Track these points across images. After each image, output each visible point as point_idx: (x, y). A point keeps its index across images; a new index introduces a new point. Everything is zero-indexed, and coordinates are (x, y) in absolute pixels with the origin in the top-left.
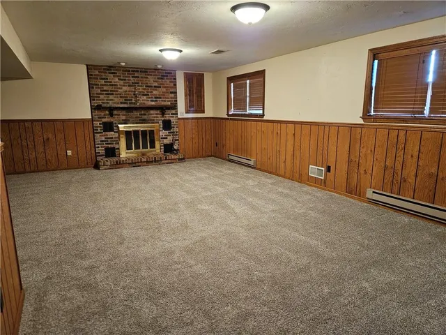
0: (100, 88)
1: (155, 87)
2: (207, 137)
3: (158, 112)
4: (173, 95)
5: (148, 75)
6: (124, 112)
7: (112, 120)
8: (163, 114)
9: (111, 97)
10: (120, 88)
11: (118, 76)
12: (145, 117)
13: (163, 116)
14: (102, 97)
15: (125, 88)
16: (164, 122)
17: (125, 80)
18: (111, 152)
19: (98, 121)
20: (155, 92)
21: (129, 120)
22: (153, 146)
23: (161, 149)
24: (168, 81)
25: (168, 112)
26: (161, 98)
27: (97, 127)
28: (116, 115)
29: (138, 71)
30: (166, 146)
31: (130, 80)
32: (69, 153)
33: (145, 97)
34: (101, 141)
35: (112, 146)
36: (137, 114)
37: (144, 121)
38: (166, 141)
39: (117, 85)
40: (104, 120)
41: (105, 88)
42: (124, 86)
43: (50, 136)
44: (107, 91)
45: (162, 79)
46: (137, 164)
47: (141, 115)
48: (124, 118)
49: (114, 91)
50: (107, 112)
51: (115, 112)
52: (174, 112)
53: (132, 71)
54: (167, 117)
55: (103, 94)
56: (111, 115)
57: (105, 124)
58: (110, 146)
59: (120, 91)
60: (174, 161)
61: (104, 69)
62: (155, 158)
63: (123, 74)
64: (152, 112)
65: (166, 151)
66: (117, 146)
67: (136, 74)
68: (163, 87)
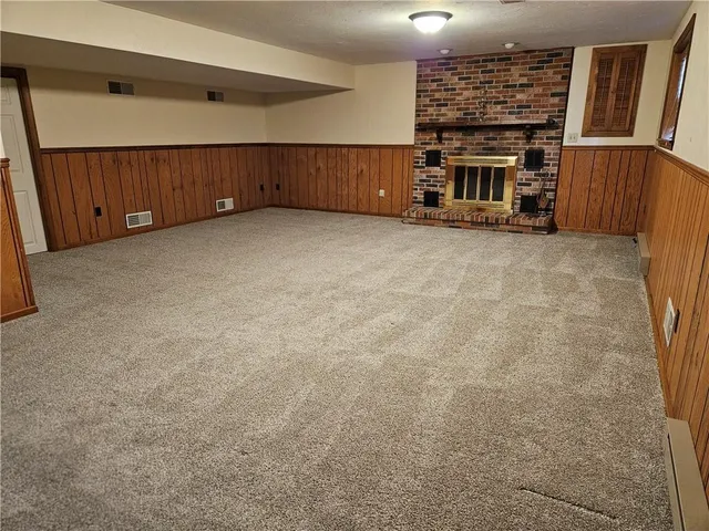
0: (430, 96)
1: (521, 85)
2: (630, 190)
3: (520, 134)
4: (556, 100)
5: (512, 64)
6: (460, 135)
7: (439, 147)
8: (529, 138)
9: (443, 110)
10: (458, 94)
11: (459, 74)
12: (494, 143)
13: (528, 143)
14: (430, 110)
15: (466, 93)
16: (529, 154)
17: (470, 78)
18: (432, 199)
19: (421, 148)
20: (519, 96)
21: (465, 149)
22: (498, 197)
23: (513, 204)
24: (550, 72)
25: (539, 133)
26: (529, 107)
27: (418, 158)
28: (446, 139)
29: (493, 60)
30: (525, 199)
31: (478, 78)
32: (382, 193)
33: (499, 107)
34: (421, 181)
35: (435, 189)
36: (479, 137)
37: (492, 151)
38: (527, 191)
39: (455, 89)
40: (429, 148)
41: (437, 95)
42: (466, 89)
43: (364, 167)
44: (439, 100)
45: (538, 68)
46: (456, 224)
47: (488, 139)
48: (458, 144)
49: (451, 100)
50: (435, 135)
51: (445, 135)
52: (553, 133)
53: (484, 61)
54: (537, 145)
55: (432, 106)
56: (440, 139)
57: (429, 153)
58: (431, 189)
59: (458, 98)
60: (524, 230)
61: (439, 64)
62: (487, 218)
63: (467, 68)
64: (508, 134)
65: (523, 209)
66: (441, 191)
67: (490, 66)
68: (538, 85)
